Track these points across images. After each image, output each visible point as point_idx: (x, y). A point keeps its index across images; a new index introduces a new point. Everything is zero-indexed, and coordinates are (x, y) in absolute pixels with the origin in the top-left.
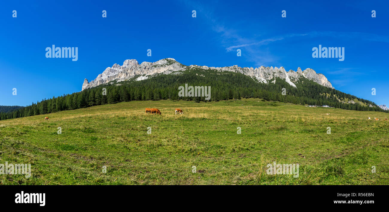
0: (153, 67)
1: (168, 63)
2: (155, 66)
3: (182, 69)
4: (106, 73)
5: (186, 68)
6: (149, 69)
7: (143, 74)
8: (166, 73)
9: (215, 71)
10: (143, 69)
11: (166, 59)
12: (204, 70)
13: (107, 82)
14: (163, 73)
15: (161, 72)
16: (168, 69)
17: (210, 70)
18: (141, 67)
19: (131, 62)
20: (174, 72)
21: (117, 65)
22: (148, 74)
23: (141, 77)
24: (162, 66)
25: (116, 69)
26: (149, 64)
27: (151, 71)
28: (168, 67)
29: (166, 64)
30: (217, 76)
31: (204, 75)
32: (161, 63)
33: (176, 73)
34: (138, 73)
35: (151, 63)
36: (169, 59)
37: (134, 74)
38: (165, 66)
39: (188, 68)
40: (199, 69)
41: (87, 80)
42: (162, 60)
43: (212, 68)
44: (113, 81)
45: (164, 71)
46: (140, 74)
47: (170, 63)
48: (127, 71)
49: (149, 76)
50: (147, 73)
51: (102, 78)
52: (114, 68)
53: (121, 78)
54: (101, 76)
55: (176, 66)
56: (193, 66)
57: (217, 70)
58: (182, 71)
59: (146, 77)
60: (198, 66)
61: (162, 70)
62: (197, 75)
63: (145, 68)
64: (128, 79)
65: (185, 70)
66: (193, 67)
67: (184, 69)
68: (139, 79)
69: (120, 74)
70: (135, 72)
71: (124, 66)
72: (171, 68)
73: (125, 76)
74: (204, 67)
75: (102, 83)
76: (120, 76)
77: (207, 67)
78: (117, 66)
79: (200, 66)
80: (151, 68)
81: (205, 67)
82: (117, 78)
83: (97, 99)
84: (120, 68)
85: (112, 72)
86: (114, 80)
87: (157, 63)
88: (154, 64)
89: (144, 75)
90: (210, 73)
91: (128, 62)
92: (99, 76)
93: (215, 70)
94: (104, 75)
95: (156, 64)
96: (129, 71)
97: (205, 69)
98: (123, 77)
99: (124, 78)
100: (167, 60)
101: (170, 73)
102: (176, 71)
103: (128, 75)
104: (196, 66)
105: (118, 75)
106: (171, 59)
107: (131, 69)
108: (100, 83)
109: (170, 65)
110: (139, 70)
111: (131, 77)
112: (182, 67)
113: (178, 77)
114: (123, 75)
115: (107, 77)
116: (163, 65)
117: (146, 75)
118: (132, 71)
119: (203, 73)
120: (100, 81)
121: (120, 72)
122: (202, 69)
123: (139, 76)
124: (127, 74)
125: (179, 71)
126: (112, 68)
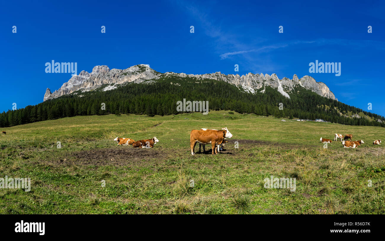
0: (123, 75)
1: (141, 71)
2: (125, 74)
3: (156, 76)
4: (72, 81)
5: (161, 76)
6: (118, 77)
7: (111, 83)
8: (137, 82)
9: (193, 79)
10: (112, 77)
11: (138, 66)
12: (181, 78)
13: (71, 92)
14: (133, 82)
15: (132, 81)
16: (139, 77)
17: (187, 78)
18: (109, 75)
19: (101, 68)
20: (146, 80)
21: (85, 72)
22: (118, 83)
23: (109, 86)
24: (133, 73)
25: (84, 77)
26: (118, 71)
27: (121, 80)
28: (140, 74)
29: (138, 71)
30: (195, 84)
31: (179, 84)
32: (132, 70)
33: (148, 82)
34: (105, 82)
35: (121, 70)
36: (141, 65)
37: (102, 83)
38: (137, 74)
39: (163, 76)
40: (175, 76)
41: (50, 90)
42: (133, 66)
43: (191, 76)
44: (77, 92)
45: (135, 80)
46: (108, 83)
47: (143, 70)
48: (94, 79)
49: (118, 85)
50: (116, 81)
51: (68, 87)
52: (82, 76)
53: (87, 88)
54: (67, 85)
55: (149, 74)
56: (168, 73)
57: (196, 78)
58: (156, 79)
59: (115, 86)
60: (175, 74)
61: (133, 79)
62: (171, 83)
63: (114, 76)
64: (94, 88)
65: (159, 78)
66: (169, 75)
67: (157, 77)
68: (106, 89)
69: (85, 83)
70: (102, 81)
71: (93, 73)
72: (144, 76)
73: (91, 86)
74: (181, 74)
75: (66, 93)
76: (85, 85)
77: (185, 74)
78: (85, 74)
79: (177, 74)
80: (120, 76)
81: (183, 75)
82: (82, 88)
83: (39, 115)
84: (89, 76)
85: (79, 80)
86: (78, 89)
87: (128, 70)
88: (124, 71)
89: (112, 85)
90: (187, 81)
91: (98, 69)
92: (64, 85)
93: (193, 77)
94: (70, 84)
95: (127, 72)
96: (96, 80)
97: (182, 76)
98: (88, 86)
99: (90, 88)
100: (140, 67)
101: (141, 82)
102: (149, 79)
103: (95, 84)
104: (173, 73)
105: (83, 84)
106: (144, 65)
107: (98, 77)
108: (64, 93)
109: (142, 72)
110: (107, 78)
111: (98, 87)
112: (156, 75)
113: (149, 87)
114: (89, 84)
115: (72, 86)
116: (135, 72)
117: (115, 84)
118: (99, 79)
119: (180, 82)
120: (64, 91)
121: (86, 81)
122: (179, 77)
123: (107, 85)
124: (93, 83)
125: (152, 79)
126: (80, 76)
